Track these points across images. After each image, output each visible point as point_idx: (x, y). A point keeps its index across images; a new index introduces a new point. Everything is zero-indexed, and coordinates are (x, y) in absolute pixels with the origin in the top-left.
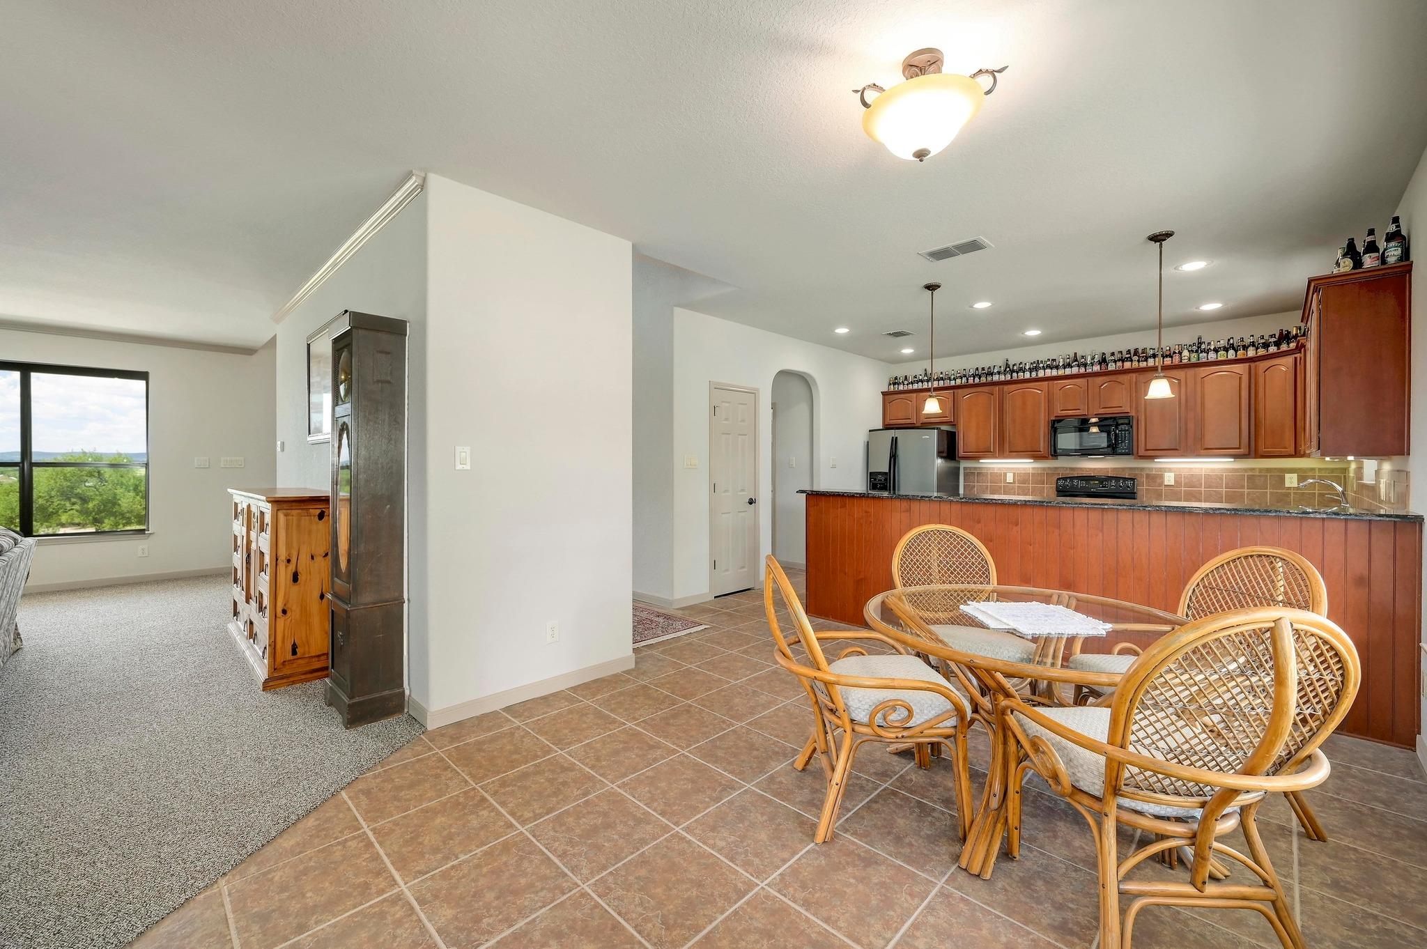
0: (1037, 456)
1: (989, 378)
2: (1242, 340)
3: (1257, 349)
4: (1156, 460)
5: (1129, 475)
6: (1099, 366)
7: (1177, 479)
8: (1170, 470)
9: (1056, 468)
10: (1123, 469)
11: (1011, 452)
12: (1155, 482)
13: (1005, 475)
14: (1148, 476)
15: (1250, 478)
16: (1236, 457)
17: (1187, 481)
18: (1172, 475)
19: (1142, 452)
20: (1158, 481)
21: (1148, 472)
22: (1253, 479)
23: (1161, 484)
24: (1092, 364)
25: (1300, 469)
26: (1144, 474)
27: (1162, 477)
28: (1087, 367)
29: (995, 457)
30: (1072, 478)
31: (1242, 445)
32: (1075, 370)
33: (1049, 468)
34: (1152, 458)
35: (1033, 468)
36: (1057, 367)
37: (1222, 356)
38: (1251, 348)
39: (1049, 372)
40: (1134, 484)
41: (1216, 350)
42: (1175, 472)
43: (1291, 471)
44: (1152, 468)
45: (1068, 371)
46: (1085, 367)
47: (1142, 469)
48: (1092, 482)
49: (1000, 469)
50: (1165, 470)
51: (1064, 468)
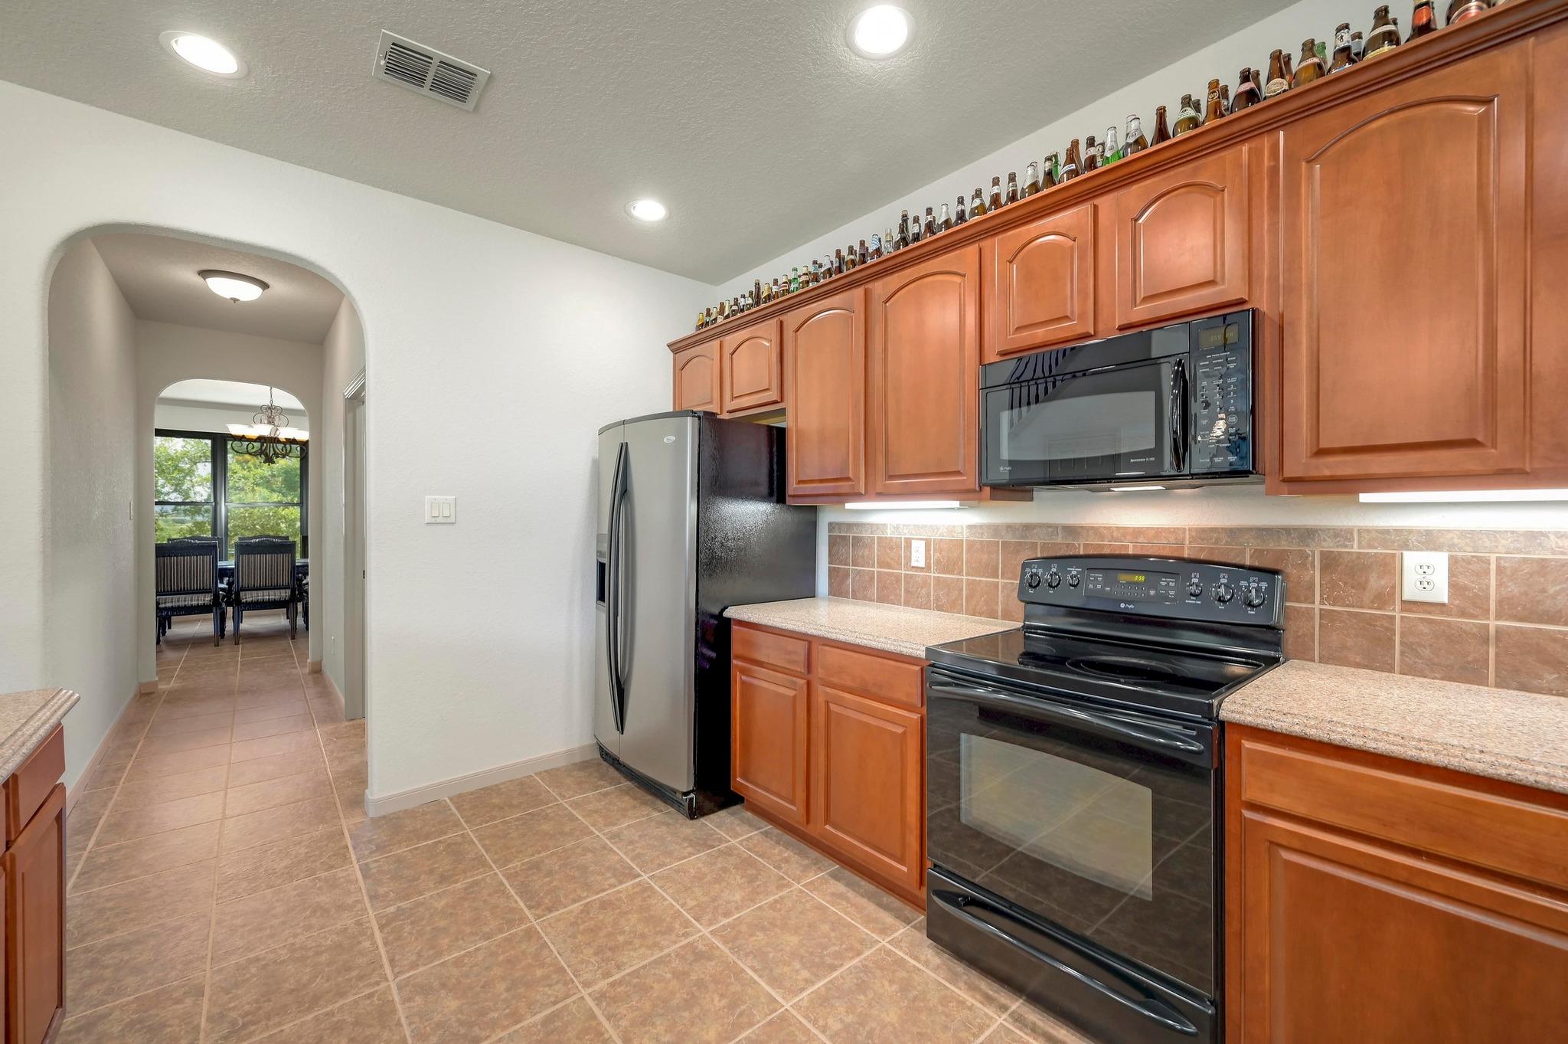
4: (1364, 498)
5: (1258, 553)
7: (1463, 580)
8: (1429, 540)
10: (1233, 532)
12: (1363, 587)
13: (910, 547)
14: (1330, 562)
17: (1513, 589)
18: (1439, 562)
19: (1298, 462)
20: (1375, 583)
21: (1329, 545)
23: (1385, 598)
26: (1315, 551)
27: (1390, 567)
34: (1346, 486)
40: (1271, 590)
42: (1451, 547)
44: (1350, 531)
47: (1308, 534)
48: (1124, 578)
49: (901, 529)
50: (1405, 540)
51: (1049, 526)
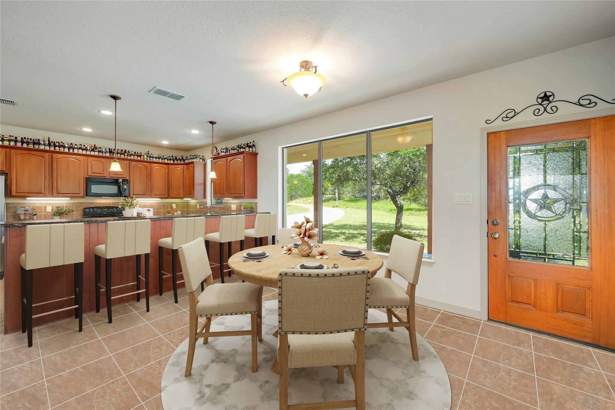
0: (73, 196)
1: (36, 147)
2: (163, 156)
3: (168, 160)
6: (109, 154)
9: (82, 203)
11: (58, 193)
13: (45, 207)
15: (163, 205)
16: (162, 198)
19: (132, 196)
22: (164, 206)
24: (106, 152)
25: (176, 202)
28: (103, 153)
29: (46, 197)
30: (93, 208)
31: (166, 194)
32: (96, 153)
33: (77, 203)
35: (66, 203)
36: (86, 149)
37: (157, 160)
38: (166, 159)
39: (80, 151)
41: (156, 158)
43: (174, 203)
45: (92, 153)
46: (102, 153)
48: (104, 210)
49: (41, 204)
